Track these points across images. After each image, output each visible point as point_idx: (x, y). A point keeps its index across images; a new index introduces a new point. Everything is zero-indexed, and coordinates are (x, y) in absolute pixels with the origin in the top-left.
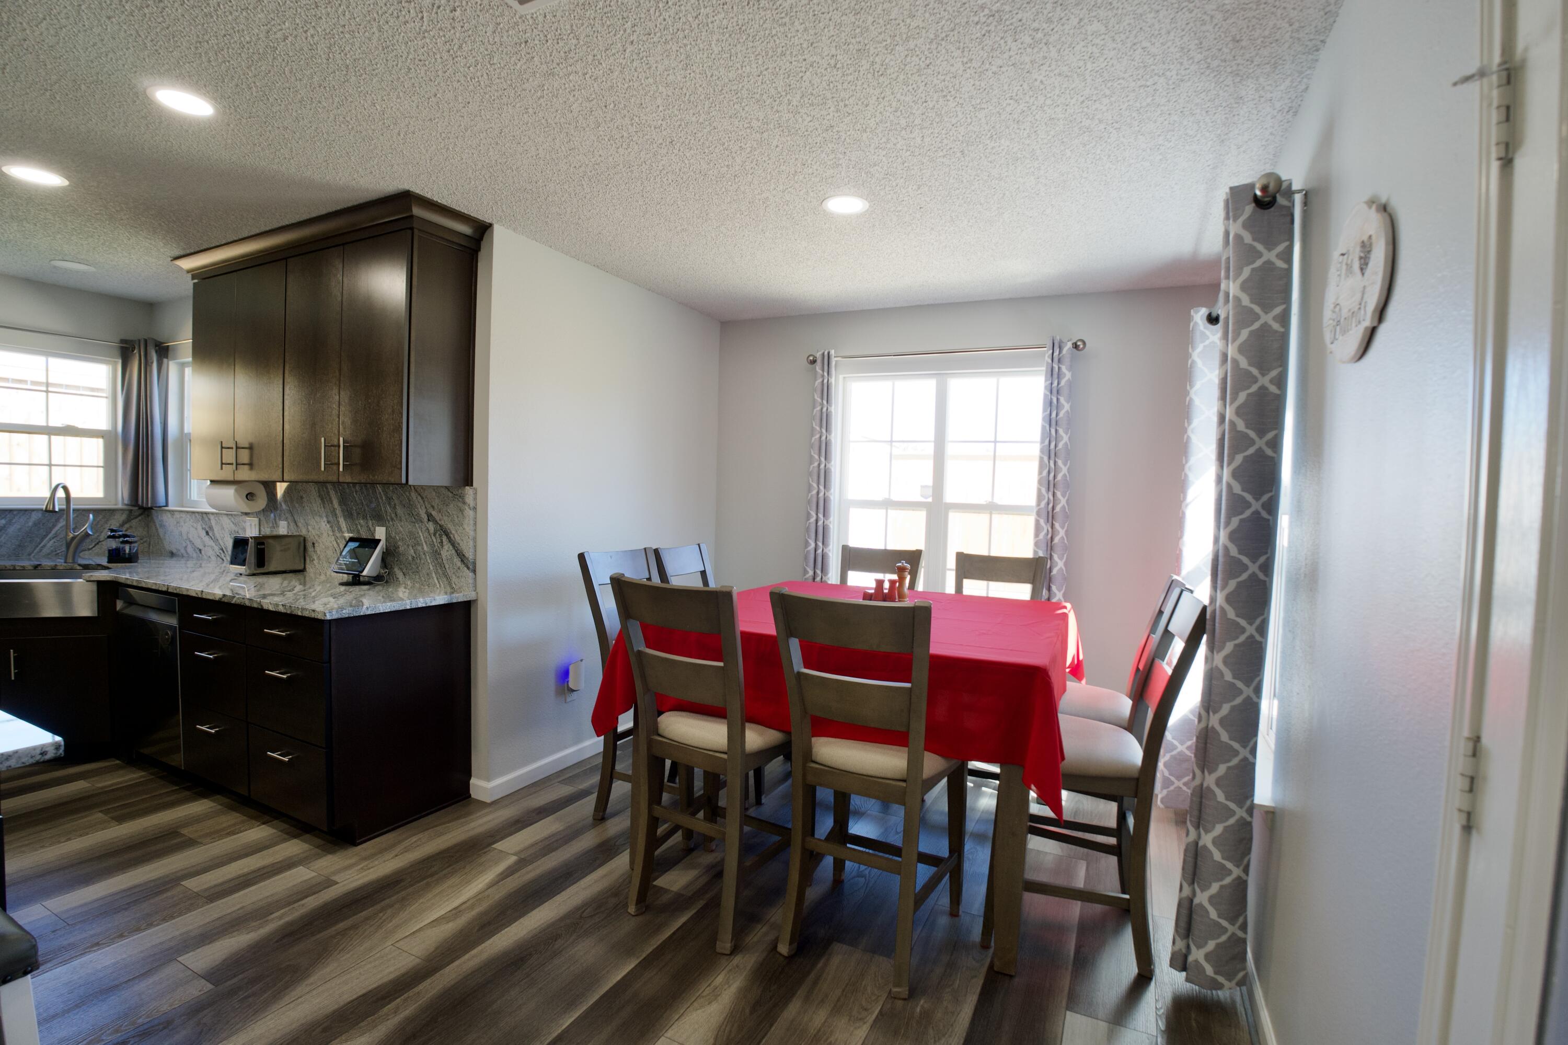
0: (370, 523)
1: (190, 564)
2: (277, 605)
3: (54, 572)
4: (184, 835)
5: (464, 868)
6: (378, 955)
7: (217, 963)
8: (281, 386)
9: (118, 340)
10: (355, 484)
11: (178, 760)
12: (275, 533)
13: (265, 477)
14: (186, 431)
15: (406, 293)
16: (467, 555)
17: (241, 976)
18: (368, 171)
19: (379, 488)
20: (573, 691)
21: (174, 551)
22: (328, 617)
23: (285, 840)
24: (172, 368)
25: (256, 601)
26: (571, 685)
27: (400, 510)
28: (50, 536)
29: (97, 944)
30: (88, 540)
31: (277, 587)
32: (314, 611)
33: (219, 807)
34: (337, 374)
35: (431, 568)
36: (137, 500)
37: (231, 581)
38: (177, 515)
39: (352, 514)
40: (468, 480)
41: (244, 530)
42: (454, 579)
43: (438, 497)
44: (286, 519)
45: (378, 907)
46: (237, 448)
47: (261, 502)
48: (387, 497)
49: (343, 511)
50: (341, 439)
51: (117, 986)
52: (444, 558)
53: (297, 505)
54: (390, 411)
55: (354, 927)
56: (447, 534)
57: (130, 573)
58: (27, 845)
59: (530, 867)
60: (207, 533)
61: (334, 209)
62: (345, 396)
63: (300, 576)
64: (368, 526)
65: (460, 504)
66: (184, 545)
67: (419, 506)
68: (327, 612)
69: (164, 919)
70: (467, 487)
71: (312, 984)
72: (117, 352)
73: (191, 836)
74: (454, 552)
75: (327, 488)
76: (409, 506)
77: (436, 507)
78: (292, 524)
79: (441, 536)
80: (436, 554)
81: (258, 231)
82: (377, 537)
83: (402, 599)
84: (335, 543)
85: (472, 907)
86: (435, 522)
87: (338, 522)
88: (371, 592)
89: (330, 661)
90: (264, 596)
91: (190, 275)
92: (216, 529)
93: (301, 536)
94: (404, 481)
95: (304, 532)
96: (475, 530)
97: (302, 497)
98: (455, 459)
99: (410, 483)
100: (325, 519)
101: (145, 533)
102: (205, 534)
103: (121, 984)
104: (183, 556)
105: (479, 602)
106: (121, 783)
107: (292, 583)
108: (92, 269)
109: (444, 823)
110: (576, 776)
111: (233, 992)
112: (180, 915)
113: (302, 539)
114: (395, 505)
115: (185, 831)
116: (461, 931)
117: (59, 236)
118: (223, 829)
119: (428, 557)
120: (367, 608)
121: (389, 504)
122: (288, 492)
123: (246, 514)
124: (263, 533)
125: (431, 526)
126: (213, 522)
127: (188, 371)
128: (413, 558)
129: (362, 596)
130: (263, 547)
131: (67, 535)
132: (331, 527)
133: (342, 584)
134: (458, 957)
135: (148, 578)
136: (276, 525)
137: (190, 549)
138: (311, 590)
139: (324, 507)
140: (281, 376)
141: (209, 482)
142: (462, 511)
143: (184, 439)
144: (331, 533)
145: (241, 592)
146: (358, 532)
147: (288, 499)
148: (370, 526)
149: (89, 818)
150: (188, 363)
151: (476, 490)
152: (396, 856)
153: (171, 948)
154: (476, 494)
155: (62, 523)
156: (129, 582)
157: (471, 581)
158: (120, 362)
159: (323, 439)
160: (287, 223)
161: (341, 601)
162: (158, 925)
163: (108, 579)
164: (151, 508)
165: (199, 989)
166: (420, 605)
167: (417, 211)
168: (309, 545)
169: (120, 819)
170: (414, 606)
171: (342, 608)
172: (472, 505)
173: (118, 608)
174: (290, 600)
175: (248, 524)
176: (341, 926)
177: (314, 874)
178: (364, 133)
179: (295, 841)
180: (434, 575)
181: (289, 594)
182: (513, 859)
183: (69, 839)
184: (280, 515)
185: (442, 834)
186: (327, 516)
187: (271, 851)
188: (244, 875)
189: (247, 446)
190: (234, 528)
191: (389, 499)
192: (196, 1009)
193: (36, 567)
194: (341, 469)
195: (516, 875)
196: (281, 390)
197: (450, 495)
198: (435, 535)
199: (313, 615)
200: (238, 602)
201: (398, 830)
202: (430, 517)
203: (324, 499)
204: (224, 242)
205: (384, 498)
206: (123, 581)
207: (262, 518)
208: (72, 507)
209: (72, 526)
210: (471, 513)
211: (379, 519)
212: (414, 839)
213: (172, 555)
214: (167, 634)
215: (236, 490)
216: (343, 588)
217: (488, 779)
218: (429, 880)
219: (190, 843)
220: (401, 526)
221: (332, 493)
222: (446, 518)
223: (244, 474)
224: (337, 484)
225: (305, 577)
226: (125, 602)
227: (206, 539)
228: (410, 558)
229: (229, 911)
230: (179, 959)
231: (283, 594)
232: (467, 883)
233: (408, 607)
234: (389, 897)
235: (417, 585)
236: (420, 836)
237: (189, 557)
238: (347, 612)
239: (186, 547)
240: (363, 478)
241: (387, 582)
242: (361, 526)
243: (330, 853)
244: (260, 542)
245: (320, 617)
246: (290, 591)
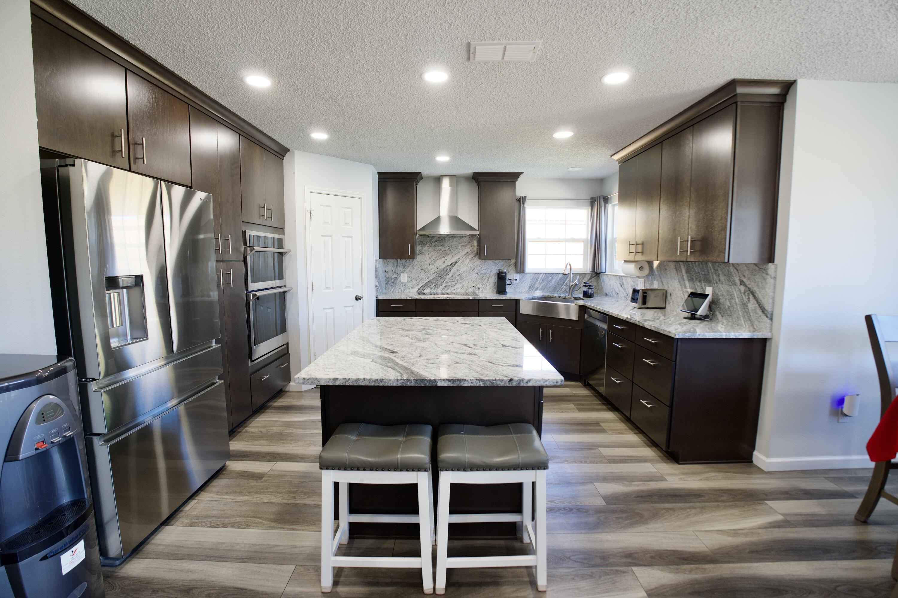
0: (703, 284)
1: (613, 300)
2: (651, 326)
3: (565, 300)
4: (601, 426)
5: (743, 506)
6: (684, 533)
7: (609, 494)
8: (658, 211)
9: (589, 198)
10: (695, 262)
11: (602, 390)
12: (652, 287)
13: (649, 259)
14: (614, 237)
15: (732, 145)
16: (767, 308)
17: (617, 506)
18: (709, 76)
19: (710, 264)
20: (846, 415)
21: (607, 293)
22: (677, 337)
23: (644, 447)
24: (610, 207)
25: (642, 323)
26: (845, 410)
27: (722, 278)
28: (564, 284)
29: (567, 461)
30: (577, 287)
31: (652, 316)
32: (670, 332)
33: (617, 418)
34: (688, 200)
35: (741, 314)
36: (594, 270)
37: (630, 310)
38: (609, 277)
39: (692, 279)
40: (771, 259)
41: (637, 285)
42: (756, 323)
43: (748, 270)
44: (658, 280)
45: (687, 505)
46: (636, 244)
47: (646, 271)
48: (714, 270)
49: (688, 277)
50: (690, 237)
51: (572, 483)
52: (750, 309)
53: (663, 273)
54: (719, 218)
55: (673, 509)
56: (753, 294)
57: (590, 302)
58: (549, 409)
59: (794, 529)
60: (621, 286)
61: (688, 107)
62: (693, 212)
63: (662, 310)
64: (702, 286)
65: (764, 275)
66: (611, 291)
67: (734, 276)
68: (676, 334)
69: (591, 462)
70: (770, 264)
71: (648, 529)
72: (589, 204)
73: (604, 428)
74: (757, 305)
75: (680, 264)
76: (729, 276)
77: (746, 276)
78: (660, 283)
79: (748, 294)
80: (744, 306)
81: (648, 131)
82: (707, 293)
83: (721, 332)
84: (682, 294)
85: (746, 535)
86: (745, 285)
87: (685, 283)
88: (701, 325)
89: (675, 361)
90: (645, 321)
91: (618, 162)
92: (625, 284)
93: (664, 290)
94: (726, 260)
95: (666, 288)
96: (774, 292)
97: (666, 269)
98: (762, 245)
99: (731, 261)
100: (678, 281)
101: (596, 284)
102: (620, 286)
103: (573, 483)
104: (611, 296)
105: (773, 341)
106: (581, 394)
107: (659, 315)
108: (581, 169)
109: (733, 472)
110: (841, 479)
111: (613, 512)
112: (597, 463)
113: (665, 291)
114: (719, 274)
115: (602, 424)
116: (737, 546)
117: (570, 158)
118: (617, 430)
119: (739, 307)
120: (699, 335)
121: (716, 273)
122: (659, 266)
123: (639, 277)
124: (646, 287)
125: (742, 288)
126: (624, 281)
127: (616, 208)
128: (729, 307)
129: (696, 326)
130: (645, 294)
131: (570, 284)
132: (681, 285)
133: (685, 318)
134: (733, 562)
135: (597, 306)
136: (652, 283)
137: (614, 293)
138: (669, 320)
139: (678, 275)
140: (658, 205)
141: (623, 261)
142: (765, 279)
143: (614, 240)
144: (680, 289)
145: (634, 317)
146: (696, 289)
147: (659, 270)
148: (703, 286)
149: (569, 406)
150: (616, 204)
151: (776, 265)
152: (701, 480)
153: (591, 477)
154: (776, 268)
155: (568, 279)
156: (590, 307)
157: (768, 326)
158: (590, 207)
159: (679, 238)
160: (663, 122)
161: (685, 328)
162: (588, 464)
163: (583, 304)
164: (599, 273)
165: (600, 502)
166: (732, 337)
167: (740, 90)
168: (668, 295)
169: (580, 410)
170: (728, 337)
171: (685, 333)
172: (773, 275)
173: (585, 318)
174: (658, 325)
175: (639, 282)
176: (667, 505)
177: (656, 470)
178: (707, 54)
179: (648, 448)
180: (742, 319)
181: (658, 321)
182: (780, 518)
183: (562, 412)
184: (654, 278)
185: (730, 479)
186: (679, 279)
187: (637, 449)
188: (625, 456)
189: (641, 243)
190: (633, 284)
191: (716, 271)
192: (598, 511)
193: (560, 297)
194: (689, 254)
195: (782, 530)
196: (658, 213)
197: (757, 269)
198: (744, 293)
199: (669, 334)
200: (633, 322)
201: (703, 465)
202: (742, 283)
203: (678, 269)
204: (633, 141)
205: (712, 270)
206: (588, 306)
207: (646, 279)
208: (572, 272)
209: (571, 280)
210: (772, 281)
211: (709, 282)
212: (713, 474)
213: (607, 295)
214: (603, 332)
215: (635, 265)
216: (685, 320)
217: (768, 456)
218: (719, 503)
219: (603, 431)
220: (722, 287)
221: (682, 267)
222: (753, 283)
223: (639, 257)
224: (686, 262)
225: (665, 313)
226: (588, 315)
227: (621, 288)
228: (727, 307)
229: (616, 471)
230: (594, 483)
231: (654, 320)
232: (744, 517)
233: (724, 337)
234: (694, 502)
235: (730, 323)
236: (717, 474)
237: (613, 297)
238: (687, 336)
239: (612, 292)
240: (701, 259)
241: (711, 319)
242: (698, 286)
243: (665, 463)
244: (645, 292)
245: (673, 336)
246: (658, 319)
